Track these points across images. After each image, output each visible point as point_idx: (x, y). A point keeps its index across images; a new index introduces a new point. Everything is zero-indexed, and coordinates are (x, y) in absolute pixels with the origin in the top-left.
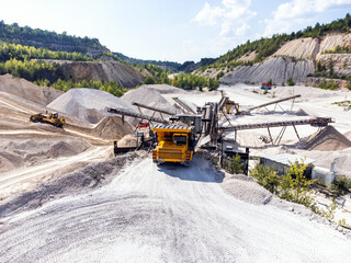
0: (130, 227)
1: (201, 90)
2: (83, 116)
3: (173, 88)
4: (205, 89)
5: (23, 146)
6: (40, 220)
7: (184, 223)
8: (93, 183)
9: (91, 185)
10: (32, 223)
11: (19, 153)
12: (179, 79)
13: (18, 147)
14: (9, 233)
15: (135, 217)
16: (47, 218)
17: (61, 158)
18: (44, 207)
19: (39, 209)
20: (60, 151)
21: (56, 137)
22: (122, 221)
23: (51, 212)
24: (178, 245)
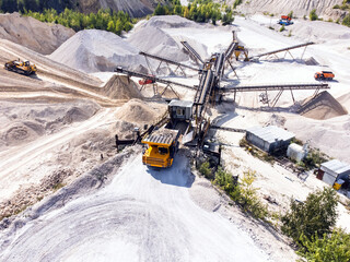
0: (121, 227)
1: (214, 23)
2: (92, 63)
3: (185, 20)
4: (219, 22)
5: (43, 114)
6: (65, 218)
7: (156, 226)
8: (99, 183)
9: (97, 186)
10: (60, 220)
11: (40, 121)
12: (192, 8)
13: (38, 115)
14: (47, 228)
15: (125, 218)
16: (69, 216)
17: (75, 124)
18: (67, 206)
19: (63, 209)
20: (74, 116)
21: (69, 100)
22: (117, 222)
23: (71, 211)
24: (149, 244)
